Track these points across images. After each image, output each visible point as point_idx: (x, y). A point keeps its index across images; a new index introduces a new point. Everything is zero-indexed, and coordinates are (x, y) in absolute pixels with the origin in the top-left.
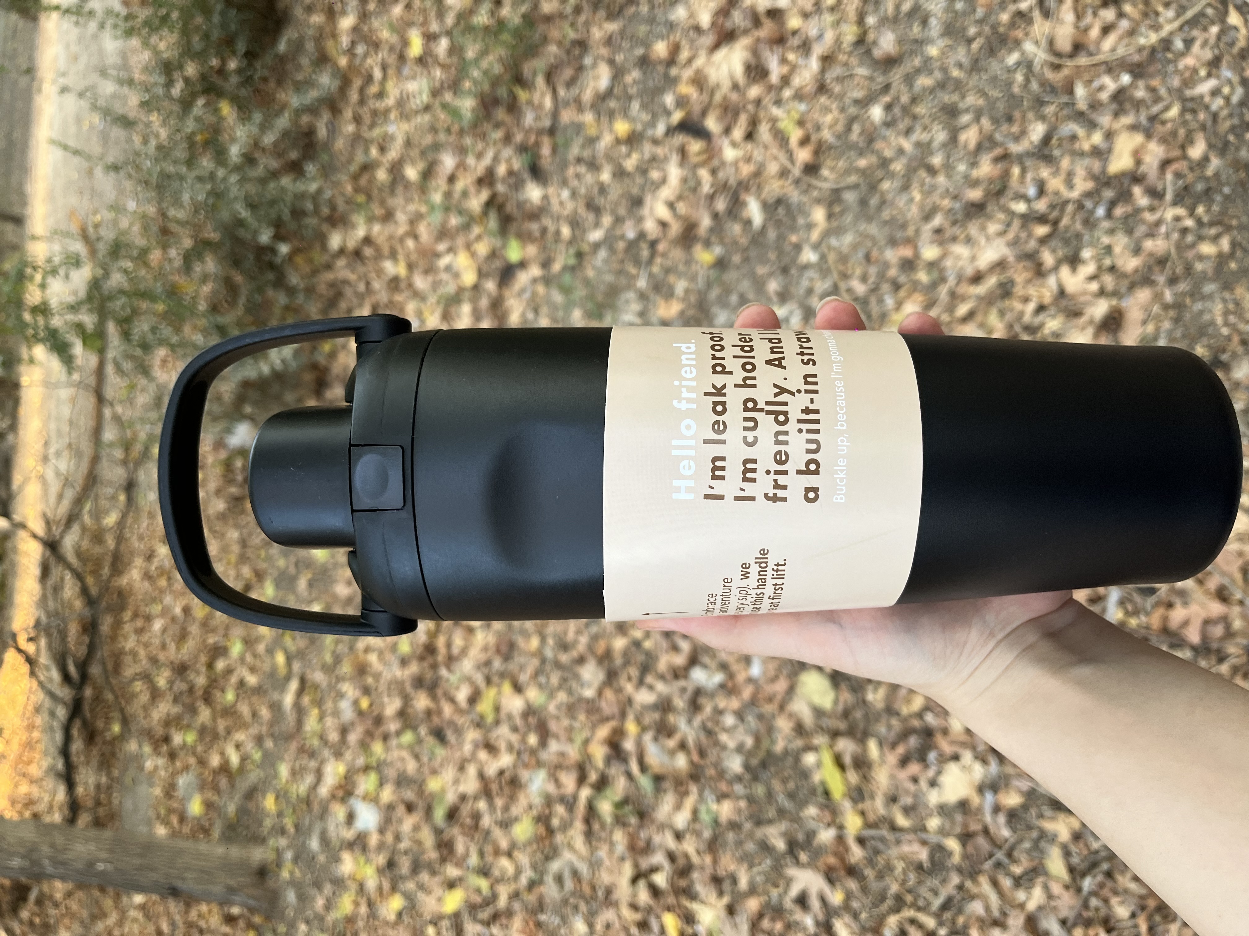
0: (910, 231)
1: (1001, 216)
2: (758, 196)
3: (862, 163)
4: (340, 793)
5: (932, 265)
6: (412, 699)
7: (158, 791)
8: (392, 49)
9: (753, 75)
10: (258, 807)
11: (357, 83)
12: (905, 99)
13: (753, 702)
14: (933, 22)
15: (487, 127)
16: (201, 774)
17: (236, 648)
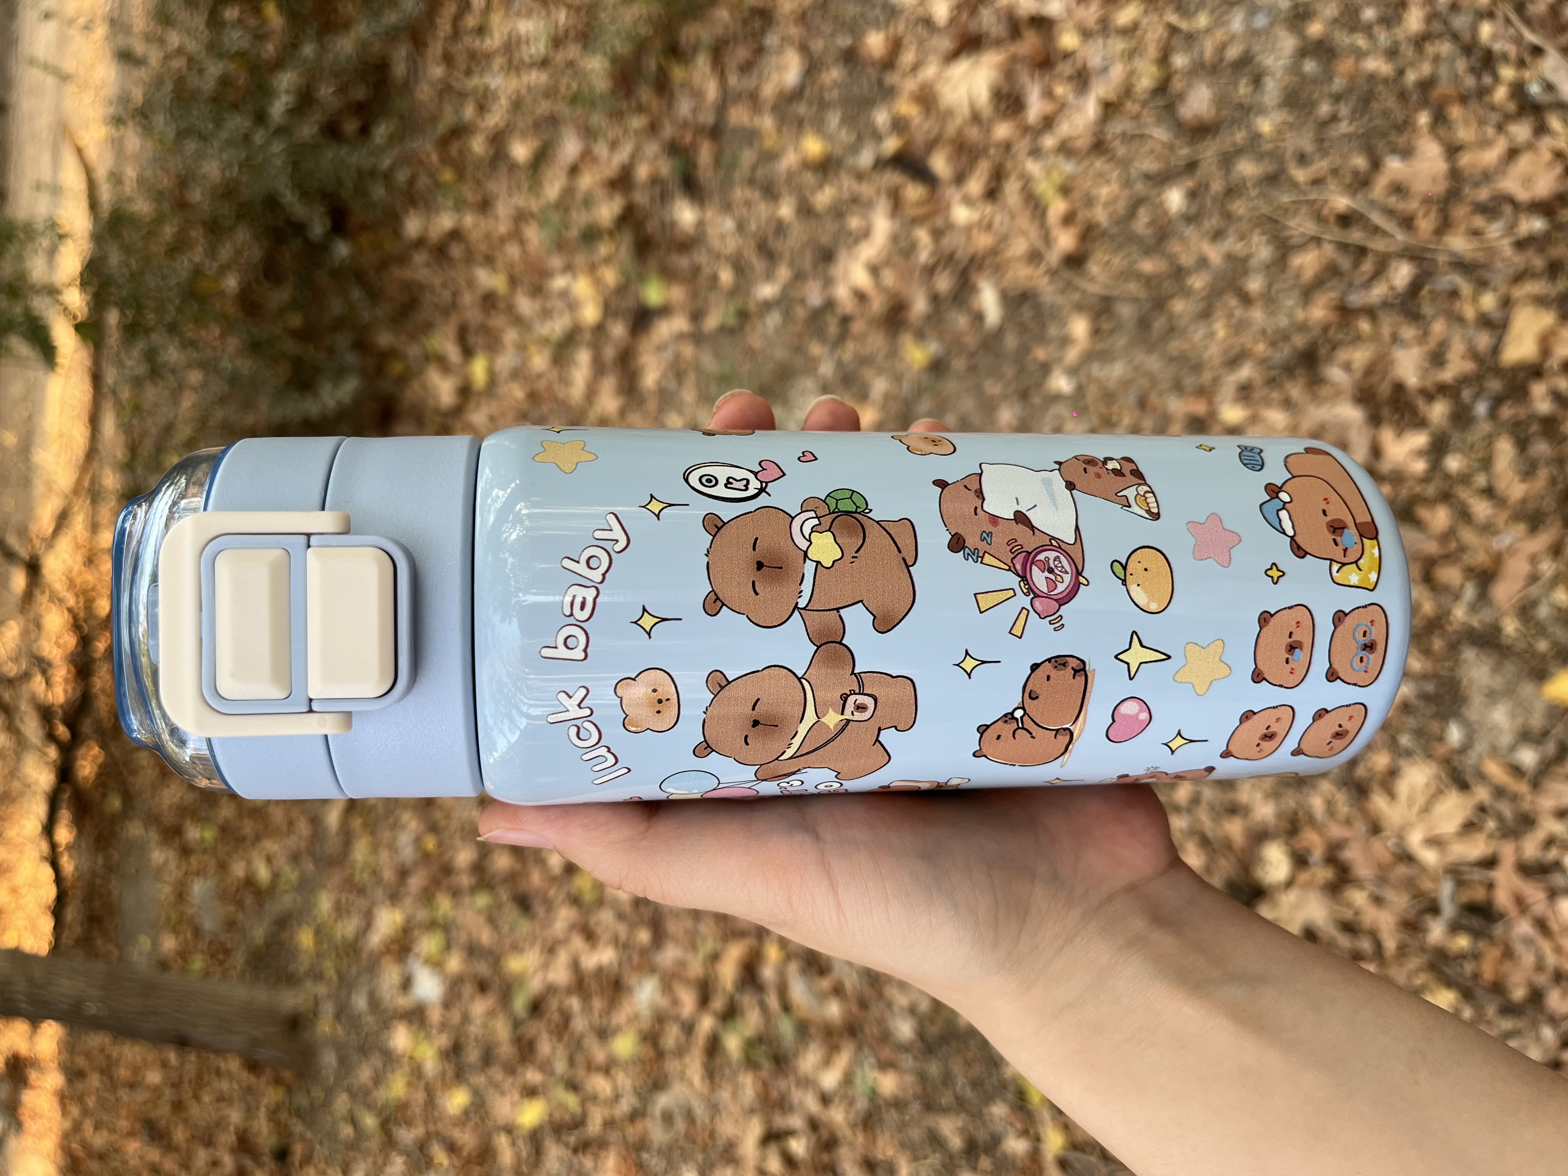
0: (1207, 377)
2: (996, 285)
3: (1148, 266)
4: (395, 947)
7: (166, 891)
9: (1003, 106)
10: (291, 938)
12: (1217, 186)
14: (1270, 84)
15: (626, 107)
16: (222, 882)
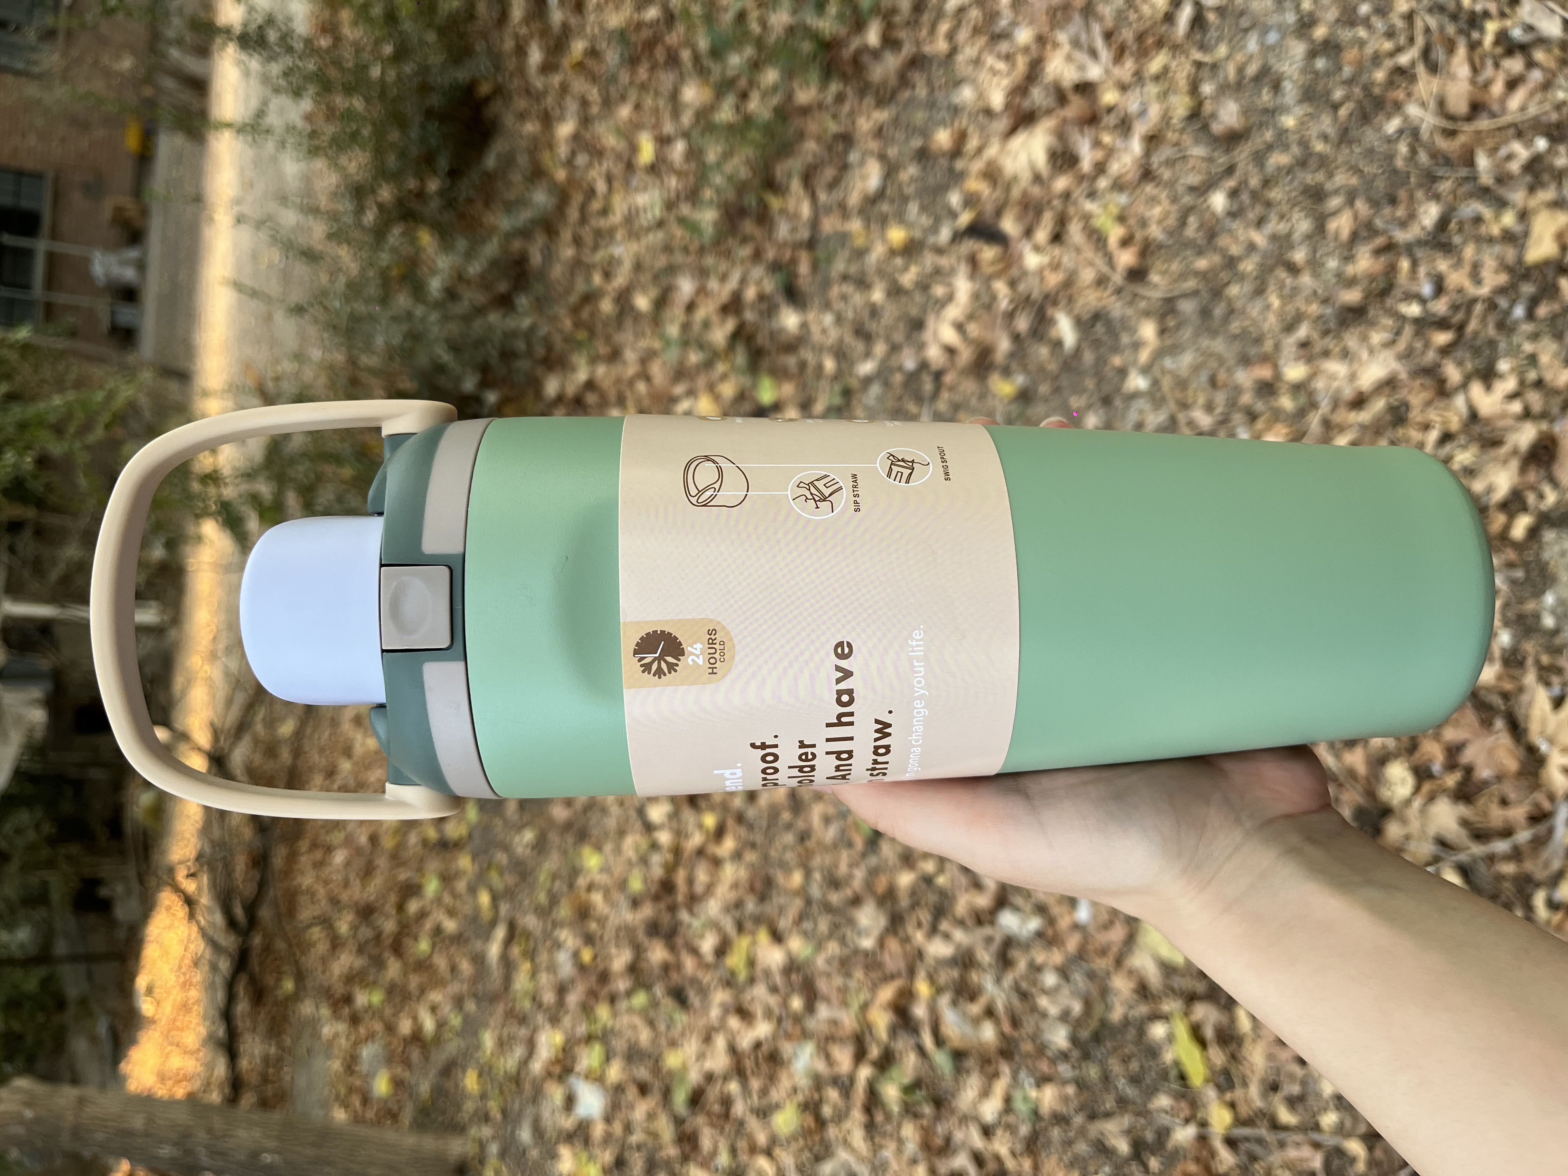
0: (1268, 346)
1: (1389, 322)
2: (1070, 312)
3: (1202, 264)
4: (557, 1070)
5: (1298, 388)
6: (646, 950)
7: (336, 1065)
8: (619, 157)
9: (1059, 162)
10: (457, 1086)
11: (577, 199)
12: (1254, 182)
13: (1081, 955)
14: (1288, 86)
15: (731, 242)
16: (389, 1044)
17: (432, 886)
